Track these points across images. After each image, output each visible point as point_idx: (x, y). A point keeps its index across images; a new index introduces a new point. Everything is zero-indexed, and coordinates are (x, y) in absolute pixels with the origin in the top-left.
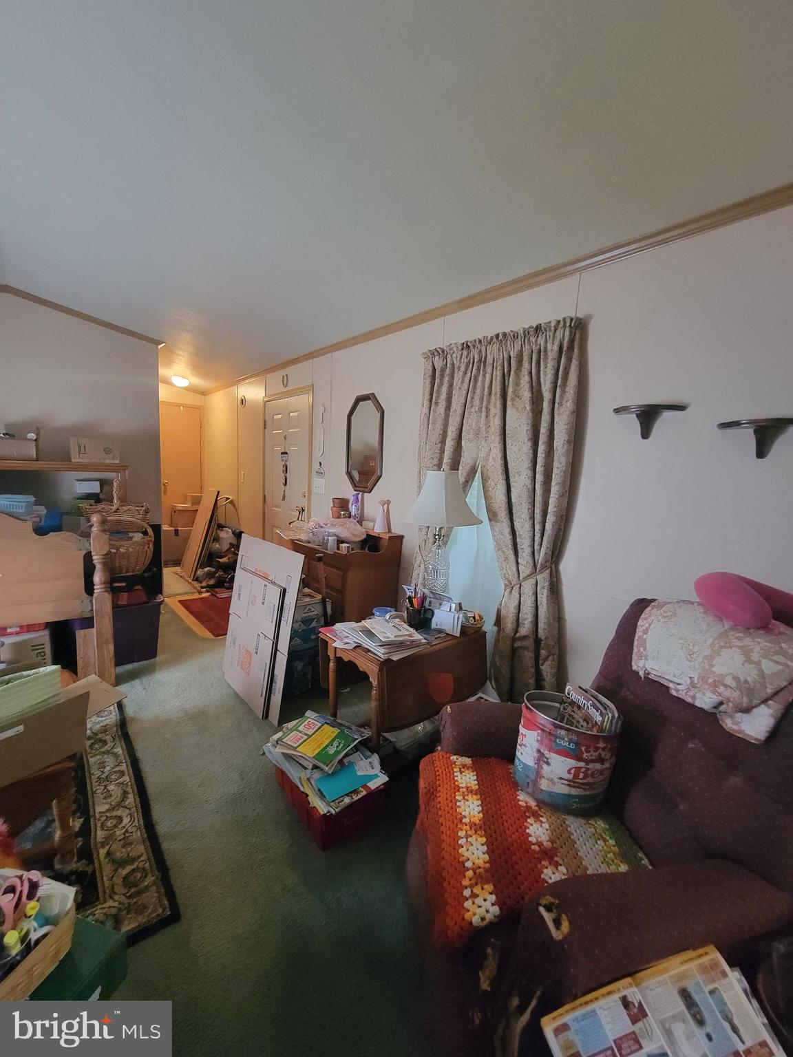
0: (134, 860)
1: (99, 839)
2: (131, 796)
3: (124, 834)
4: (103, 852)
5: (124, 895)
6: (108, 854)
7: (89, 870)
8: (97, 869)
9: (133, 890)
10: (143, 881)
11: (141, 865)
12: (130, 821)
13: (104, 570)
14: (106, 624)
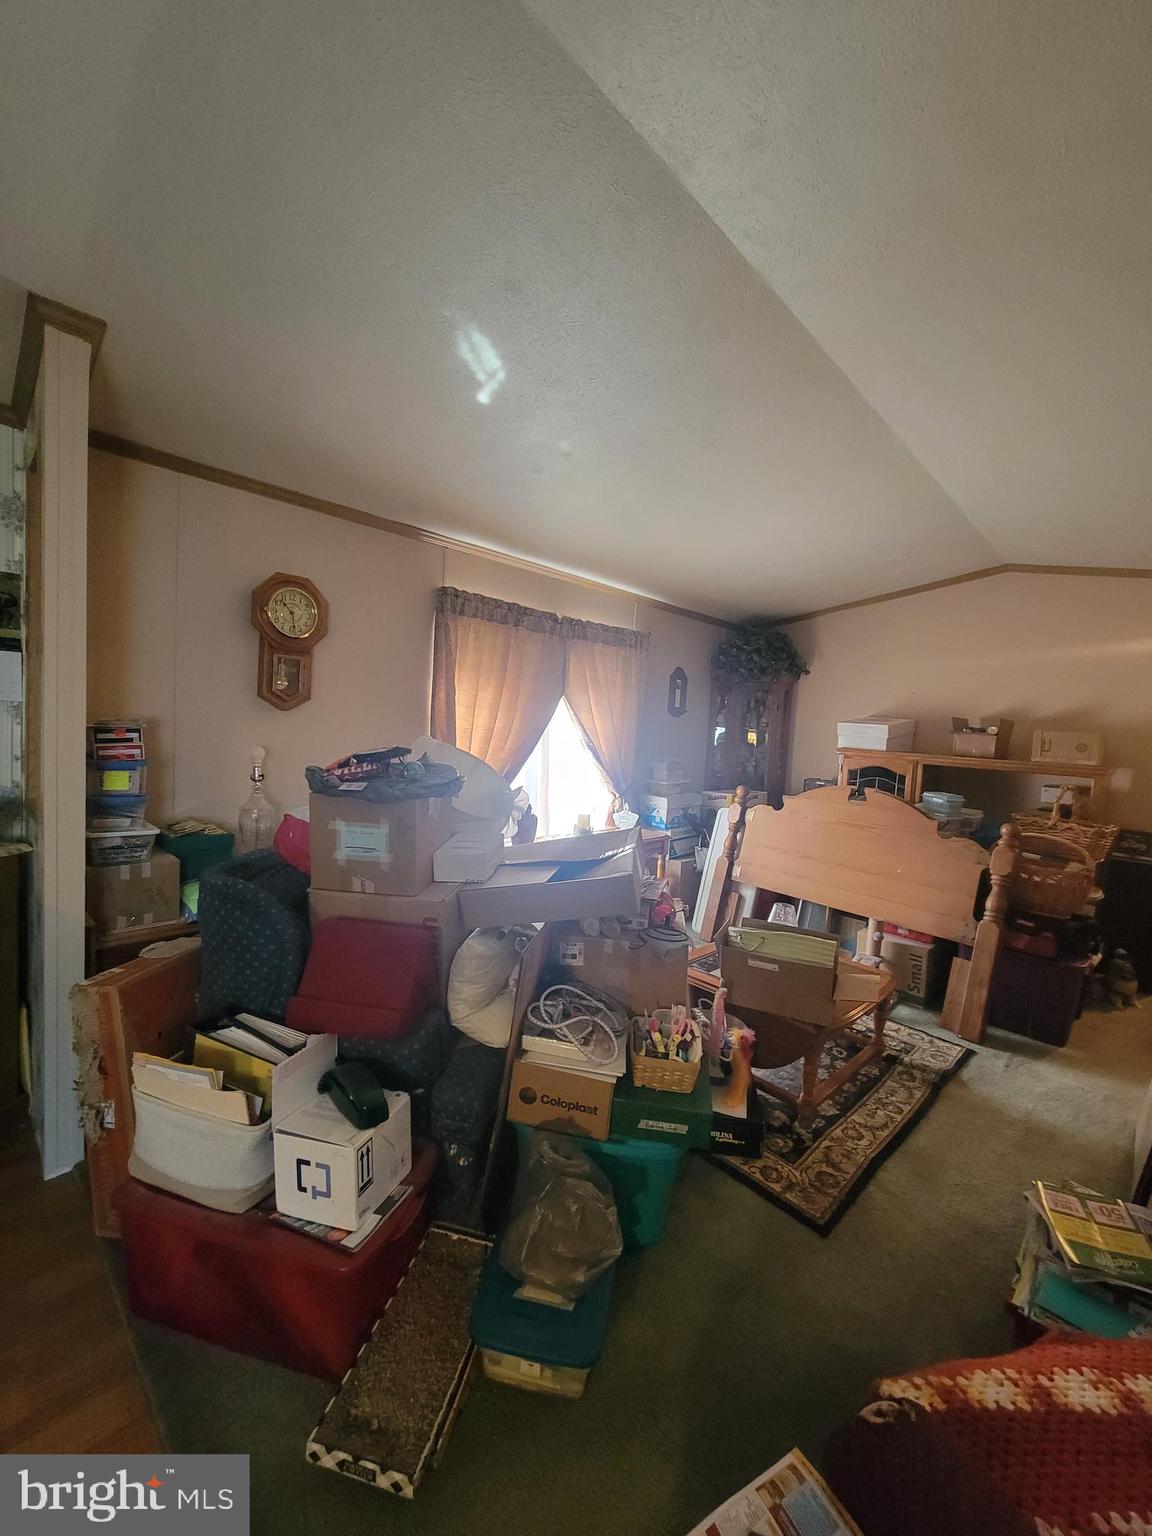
0: (840, 1170)
1: (833, 1134)
2: (886, 1132)
3: (853, 1149)
4: (827, 1143)
5: (810, 1180)
6: (828, 1148)
7: (808, 1143)
8: (812, 1148)
9: (817, 1184)
10: (829, 1188)
11: (840, 1179)
12: (865, 1147)
13: (1000, 895)
14: (984, 963)
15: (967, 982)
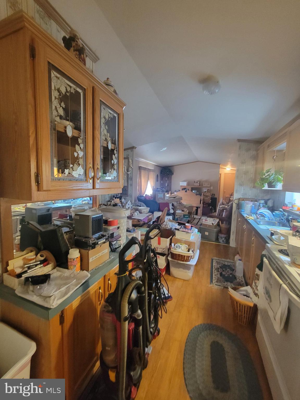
13: (203, 201)
14: (201, 208)
15: (200, 211)
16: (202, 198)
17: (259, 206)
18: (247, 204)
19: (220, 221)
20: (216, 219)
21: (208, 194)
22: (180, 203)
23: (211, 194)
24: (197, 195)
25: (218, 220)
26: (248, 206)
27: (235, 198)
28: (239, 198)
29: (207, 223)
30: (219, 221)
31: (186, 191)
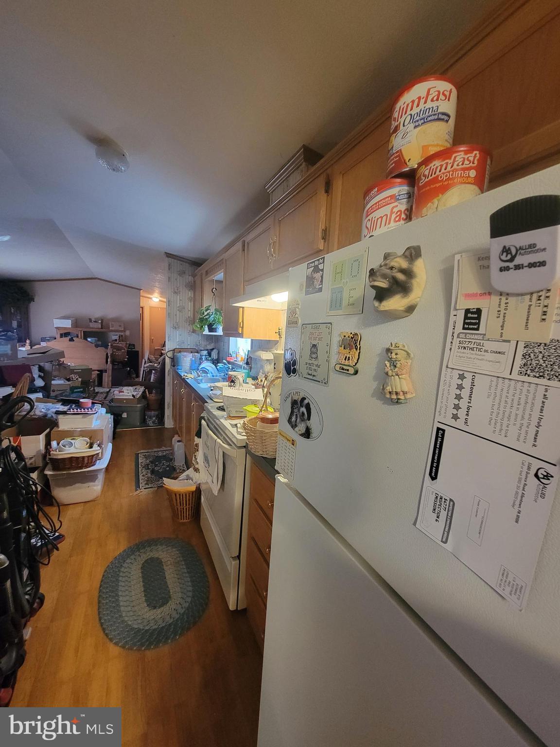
14: (110, 372)
15: (107, 378)
16: (110, 352)
17: (201, 359)
18: (185, 357)
19: (147, 390)
20: (138, 387)
21: (121, 344)
22: (61, 365)
23: (127, 344)
24: (97, 346)
25: (142, 389)
26: (187, 360)
27: (169, 349)
28: (174, 348)
29: (123, 395)
30: (145, 389)
31: (71, 340)
